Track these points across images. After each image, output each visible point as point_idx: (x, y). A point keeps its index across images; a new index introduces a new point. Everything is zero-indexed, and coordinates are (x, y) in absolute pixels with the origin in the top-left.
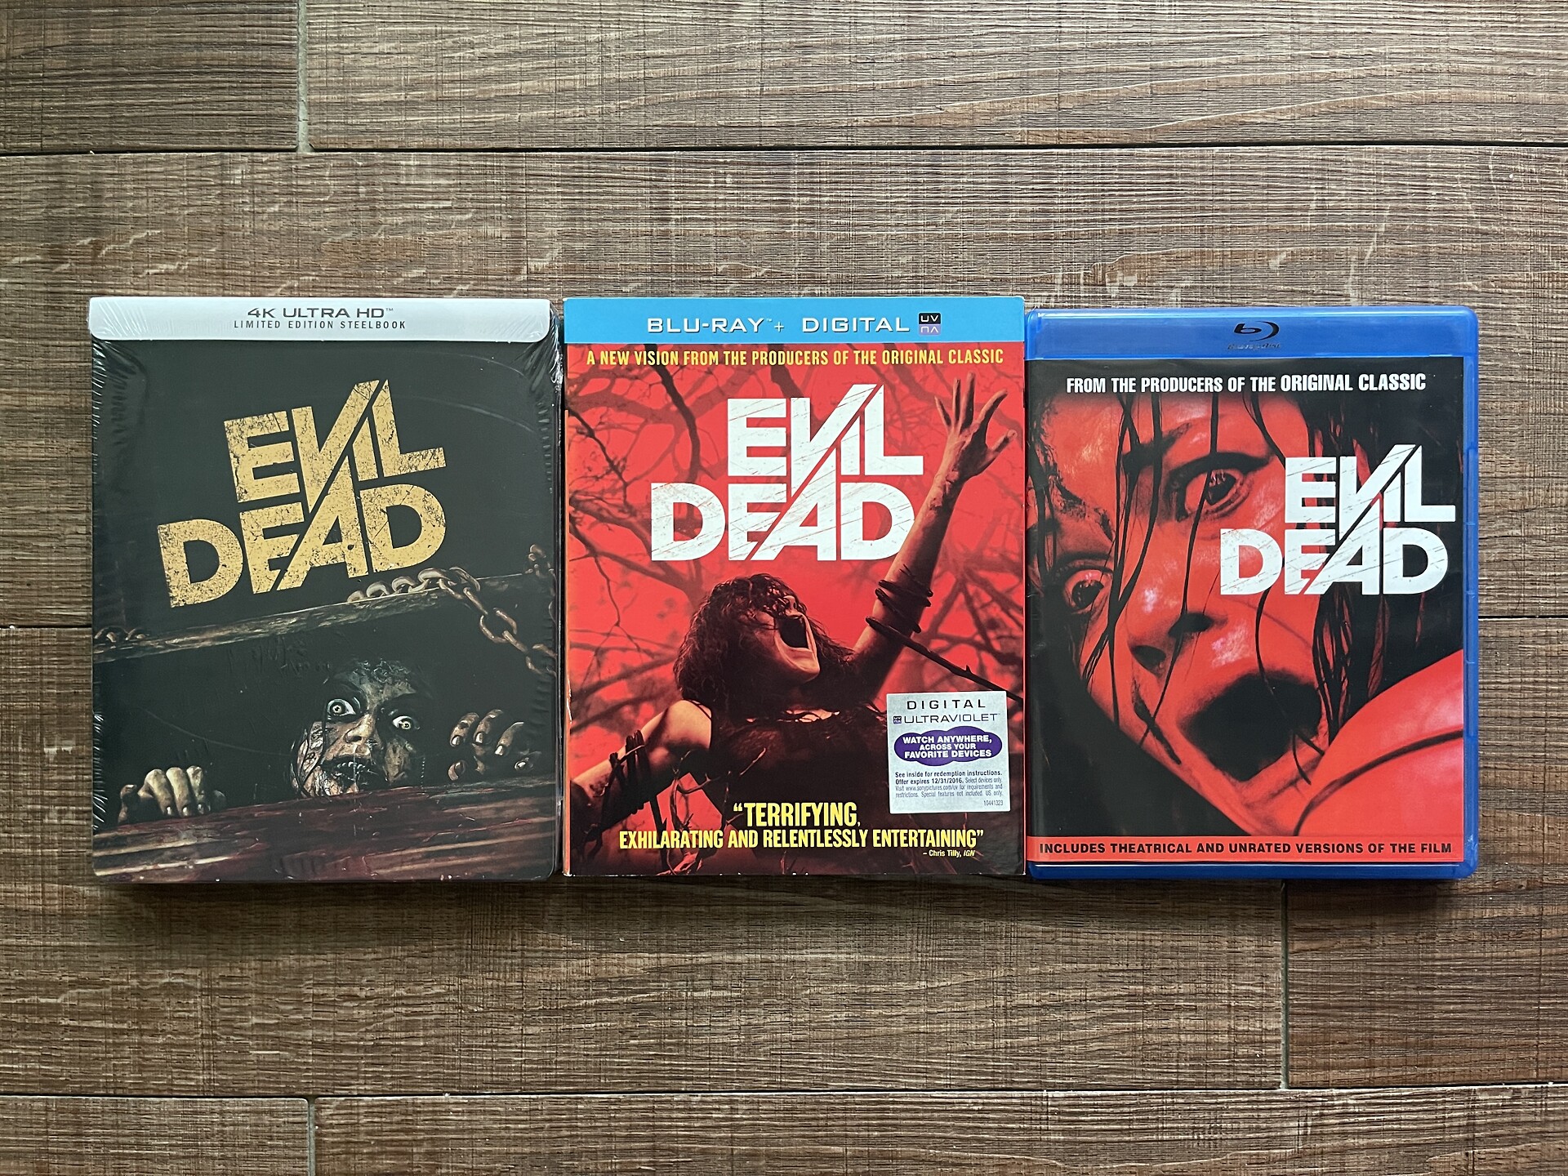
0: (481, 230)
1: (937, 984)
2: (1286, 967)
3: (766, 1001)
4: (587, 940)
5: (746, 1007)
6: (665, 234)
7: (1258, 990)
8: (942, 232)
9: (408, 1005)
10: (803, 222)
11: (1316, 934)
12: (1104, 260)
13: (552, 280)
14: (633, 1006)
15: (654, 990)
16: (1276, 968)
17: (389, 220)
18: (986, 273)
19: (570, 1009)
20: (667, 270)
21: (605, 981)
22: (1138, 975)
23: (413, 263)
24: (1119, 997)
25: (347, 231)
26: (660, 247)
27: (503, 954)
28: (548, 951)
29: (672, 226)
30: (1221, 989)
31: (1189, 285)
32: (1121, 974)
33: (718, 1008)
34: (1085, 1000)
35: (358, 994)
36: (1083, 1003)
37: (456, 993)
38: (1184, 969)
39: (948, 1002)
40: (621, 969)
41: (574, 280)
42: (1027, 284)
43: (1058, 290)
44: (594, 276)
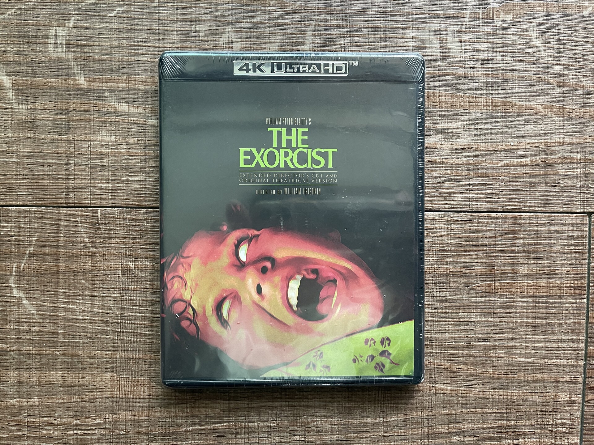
1: (389, 419)
2: (583, 408)
3: (291, 429)
5: (279, 432)
7: (568, 422)
9: (81, 430)
14: (214, 431)
15: (226, 422)
16: (578, 410)
19: (177, 433)
22: (504, 415)
24: (493, 427)
27: (138, 400)
30: (548, 422)
31: (540, 22)
32: (494, 415)
33: (263, 432)
34: (474, 429)
35: (53, 422)
36: (472, 431)
37: (110, 423)
38: (529, 411)
39: (395, 430)
40: (207, 410)
41: (186, 7)
42: (449, 17)
43: (467, 22)
44: (198, 5)
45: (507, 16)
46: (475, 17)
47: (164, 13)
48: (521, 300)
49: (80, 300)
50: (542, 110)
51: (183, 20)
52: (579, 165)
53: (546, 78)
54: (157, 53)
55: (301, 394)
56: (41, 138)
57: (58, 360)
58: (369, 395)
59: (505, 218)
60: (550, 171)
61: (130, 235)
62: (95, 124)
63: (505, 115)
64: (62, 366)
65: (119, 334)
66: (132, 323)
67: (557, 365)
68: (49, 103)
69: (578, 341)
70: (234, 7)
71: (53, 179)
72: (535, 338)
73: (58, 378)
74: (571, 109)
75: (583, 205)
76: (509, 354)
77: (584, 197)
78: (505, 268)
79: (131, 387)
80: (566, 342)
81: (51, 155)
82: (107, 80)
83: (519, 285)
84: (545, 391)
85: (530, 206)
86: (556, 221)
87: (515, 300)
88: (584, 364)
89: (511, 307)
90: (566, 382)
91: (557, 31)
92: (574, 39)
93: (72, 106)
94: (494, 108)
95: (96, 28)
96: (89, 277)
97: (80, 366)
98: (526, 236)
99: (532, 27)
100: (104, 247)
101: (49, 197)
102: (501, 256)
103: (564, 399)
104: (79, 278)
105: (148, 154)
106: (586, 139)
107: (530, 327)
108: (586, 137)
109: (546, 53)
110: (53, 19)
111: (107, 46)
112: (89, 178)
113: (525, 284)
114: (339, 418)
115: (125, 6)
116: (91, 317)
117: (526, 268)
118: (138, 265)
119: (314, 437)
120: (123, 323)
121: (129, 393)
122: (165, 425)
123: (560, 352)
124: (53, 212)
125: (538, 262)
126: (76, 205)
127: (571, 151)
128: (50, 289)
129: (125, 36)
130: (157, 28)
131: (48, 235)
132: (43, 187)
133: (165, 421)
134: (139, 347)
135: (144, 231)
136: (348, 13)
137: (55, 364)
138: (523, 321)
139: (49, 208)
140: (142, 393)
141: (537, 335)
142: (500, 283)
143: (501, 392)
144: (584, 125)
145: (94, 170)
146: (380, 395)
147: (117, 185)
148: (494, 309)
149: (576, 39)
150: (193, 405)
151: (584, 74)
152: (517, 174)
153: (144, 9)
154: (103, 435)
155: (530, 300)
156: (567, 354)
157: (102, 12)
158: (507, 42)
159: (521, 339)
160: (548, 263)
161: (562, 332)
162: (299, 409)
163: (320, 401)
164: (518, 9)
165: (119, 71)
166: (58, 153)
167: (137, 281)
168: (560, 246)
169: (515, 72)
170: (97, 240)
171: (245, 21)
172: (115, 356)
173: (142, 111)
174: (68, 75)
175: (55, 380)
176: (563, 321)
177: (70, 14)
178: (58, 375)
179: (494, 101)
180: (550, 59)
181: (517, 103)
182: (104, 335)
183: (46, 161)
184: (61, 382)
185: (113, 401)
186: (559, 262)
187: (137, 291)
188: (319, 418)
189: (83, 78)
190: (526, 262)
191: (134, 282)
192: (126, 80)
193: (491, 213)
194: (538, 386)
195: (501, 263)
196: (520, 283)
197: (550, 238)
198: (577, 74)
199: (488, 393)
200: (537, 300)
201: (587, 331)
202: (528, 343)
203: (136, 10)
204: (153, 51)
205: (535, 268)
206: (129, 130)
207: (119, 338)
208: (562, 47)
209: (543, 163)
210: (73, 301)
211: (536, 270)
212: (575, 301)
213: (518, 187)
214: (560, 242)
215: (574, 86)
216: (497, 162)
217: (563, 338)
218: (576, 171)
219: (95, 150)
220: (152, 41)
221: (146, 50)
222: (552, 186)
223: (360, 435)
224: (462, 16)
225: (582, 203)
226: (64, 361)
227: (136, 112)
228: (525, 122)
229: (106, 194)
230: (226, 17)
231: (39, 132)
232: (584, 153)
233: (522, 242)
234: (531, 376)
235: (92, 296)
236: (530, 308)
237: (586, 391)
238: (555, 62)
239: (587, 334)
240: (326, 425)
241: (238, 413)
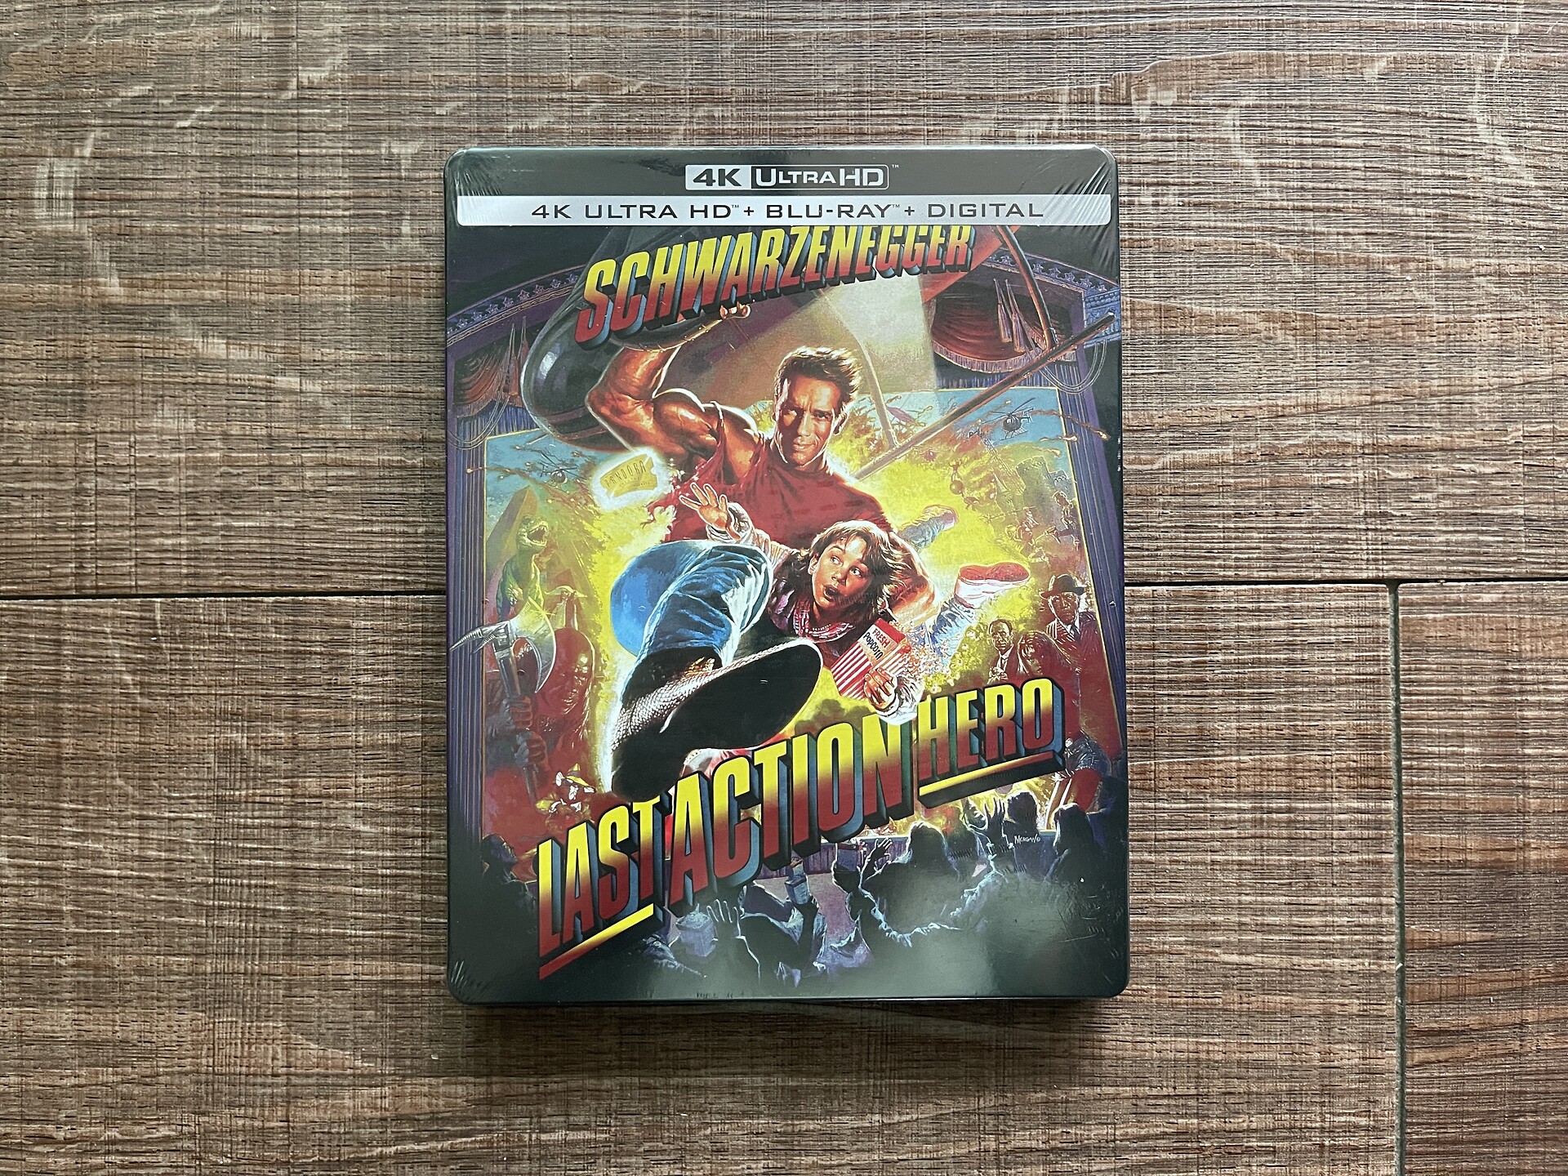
0: (232, 29)
1: (896, 1118)
2: (1403, 1086)
3: (647, 1146)
4: (383, 1058)
5: (617, 1154)
6: (498, 33)
7: (1363, 1121)
8: (897, 29)
9: (124, 1153)
10: (697, 15)
11: (1443, 1039)
12: (1128, 68)
13: (334, 98)
14: (452, 1155)
15: (481, 1132)
16: (1389, 1090)
17: (105, 18)
18: (959, 87)
19: (359, 1160)
20: (500, 86)
21: (411, 1119)
22: (1192, 1103)
23: (138, 76)
24: (1164, 1135)
25: (46, 35)
26: (490, 50)
27: (259, 1080)
28: (327, 1076)
29: (506, 21)
30: (1311, 1122)
31: (1251, 103)
32: (1165, 1102)
33: (576, 1156)
34: (1114, 1141)
35: (54, 1135)
36: (1112, 1145)
37: (193, 1136)
38: (1257, 1094)
39: (914, 1144)
40: (434, 1101)
41: (365, 98)
42: (1019, 103)
43: (1063, 112)
44: (394, 93)
45: (1166, 94)
46: (1082, 101)
47: (313, 115)
48: (1224, 805)
49: (112, 828)
50: (1261, 326)
51: (358, 130)
52: (1359, 461)
53: (1268, 244)
54: (295, 212)
55: (671, 1055)
56: (16, 428)
57: (64, 979)
58: (844, 1056)
59: (1176, 598)
60: (1285, 478)
61: (234, 663)
62: (146, 391)
63: (1166, 340)
64: (74, 995)
65: (209, 912)
66: (242, 885)
67: (1326, 971)
68: (35, 343)
69: (1378, 909)
70: (483, 95)
71: (43, 529)
72: (1263, 903)
73: (63, 1022)
74: (1334, 320)
75: (1374, 560)
76: (1198, 943)
77: (1376, 540)
78: (1181, 725)
79: (243, 1047)
80: (1344, 911)
81: (40, 469)
82: (174, 284)
83: (1216, 767)
84: (1295, 1039)
85: (1237, 567)
86: (1306, 604)
87: (1208, 805)
88: (1401, 970)
89: (1200, 824)
90: (1351, 1016)
91: (1295, 125)
92: (1342, 142)
93: (91, 350)
94: (1139, 324)
95: (147, 156)
96: (134, 770)
97: (117, 995)
98: (1232, 642)
99: (1230, 117)
100: (171, 695)
101: (35, 573)
102: (1168, 695)
103: (1350, 1062)
104: (109, 774)
105: (276, 463)
106: (1378, 393)
107: (1248, 875)
108: (1376, 388)
109: (1268, 183)
110: (45, 138)
111: (174, 200)
112: (133, 524)
113: (1233, 764)
114: (769, 1115)
115: (218, 102)
116: (140, 870)
117: (1234, 725)
118: (256, 737)
119: (708, 1166)
120: (219, 884)
121: (238, 1061)
122: (330, 1141)
123: (1331, 938)
124: (46, 612)
125: (1264, 707)
126: (101, 592)
127: (1337, 427)
128: (40, 802)
129: (218, 175)
130: (295, 151)
131: (34, 667)
132: (21, 550)
133: (329, 1133)
134: (261, 944)
135: (270, 652)
136: (766, 101)
137: (56, 988)
138: (1230, 858)
139: (35, 601)
140: (270, 1061)
141: (1268, 895)
142: (1169, 763)
143: (1182, 1043)
144: (1371, 360)
145: (143, 504)
146: (872, 1057)
147: (201, 540)
148: (1155, 830)
149: (1349, 141)
150: (398, 1089)
151: (1369, 230)
152: (1203, 487)
153: (262, 107)
154: (177, 1167)
155: (1246, 805)
156: (1351, 942)
157: (162, 119)
158: (1167, 159)
159: (1227, 906)
160: (1288, 710)
161: (1334, 885)
162: (667, 1096)
163: (720, 1075)
164: (1192, 74)
165: (203, 260)
166: (57, 466)
167: (255, 779)
168: (1320, 665)
169: (1187, 233)
170: (154, 679)
171: (511, 127)
172: (201, 969)
173: (262, 356)
174: (80, 273)
175: (58, 1029)
176: (1335, 859)
177: (85, 125)
178: (65, 1017)
179: (1138, 307)
180: (1277, 196)
181: (1196, 309)
182: (173, 915)
183: (27, 486)
184: (71, 1033)
185: (198, 1082)
186: (1318, 706)
187: (254, 802)
188: (718, 1116)
189: (115, 280)
190: (1233, 708)
191: (247, 780)
192: (220, 281)
193: (1141, 588)
194: (1279, 1027)
195: (1171, 714)
196: (1219, 763)
197: (1290, 646)
198: (1350, 230)
199: (1148, 1046)
200: (1265, 805)
201: (1401, 882)
202: (1245, 915)
203: (243, 110)
204: (287, 208)
205: (1257, 724)
206: (229, 403)
207: (209, 923)
208: (1309, 163)
209: (1267, 458)
210: (96, 831)
211: (1260, 728)
212: (1362, 805)
213: (1207, 519)
214: (1317, 655)
215: (1342, 261)
216: (1149, 457)
217: (1337, 900)
218: (1352, 475)
219: (147, 455)
220: (283, 183)
221: (270, 206)
222: (1292, 515)
223: (825, 1160)
224: (1051, 99)
225: (1371, 557)
226: (78, 982)
227: (247, 357)
228: (1218, 357)
229: (175, 562)
230: (465, 120)
231: (11, 415)
232: (1374, 431)
233: (1220, 657)
234: (1257, 1001)
235: (142, 818)
236: (1248, 825)
237: (1408, 1041)
238: (1291, 203)
239: (1401, 892)
240: (736, 1134)
241: (513, 1108)
